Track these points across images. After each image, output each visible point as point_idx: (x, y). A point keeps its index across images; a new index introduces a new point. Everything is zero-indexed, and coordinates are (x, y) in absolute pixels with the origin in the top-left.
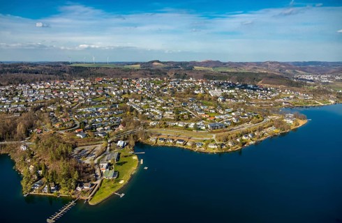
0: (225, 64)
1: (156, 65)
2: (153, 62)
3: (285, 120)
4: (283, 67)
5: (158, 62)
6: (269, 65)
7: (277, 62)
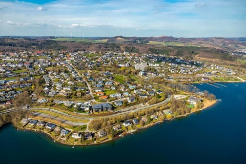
0: (177, 39)
1: (118, 40)
2: (117, 37)
3: (189, 101)
4: (227, 42)
5: (121, 37)
6: (215, 40)
7: (222, 38)
